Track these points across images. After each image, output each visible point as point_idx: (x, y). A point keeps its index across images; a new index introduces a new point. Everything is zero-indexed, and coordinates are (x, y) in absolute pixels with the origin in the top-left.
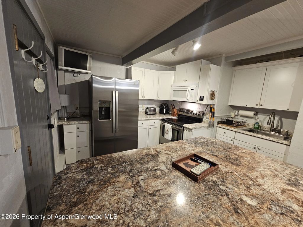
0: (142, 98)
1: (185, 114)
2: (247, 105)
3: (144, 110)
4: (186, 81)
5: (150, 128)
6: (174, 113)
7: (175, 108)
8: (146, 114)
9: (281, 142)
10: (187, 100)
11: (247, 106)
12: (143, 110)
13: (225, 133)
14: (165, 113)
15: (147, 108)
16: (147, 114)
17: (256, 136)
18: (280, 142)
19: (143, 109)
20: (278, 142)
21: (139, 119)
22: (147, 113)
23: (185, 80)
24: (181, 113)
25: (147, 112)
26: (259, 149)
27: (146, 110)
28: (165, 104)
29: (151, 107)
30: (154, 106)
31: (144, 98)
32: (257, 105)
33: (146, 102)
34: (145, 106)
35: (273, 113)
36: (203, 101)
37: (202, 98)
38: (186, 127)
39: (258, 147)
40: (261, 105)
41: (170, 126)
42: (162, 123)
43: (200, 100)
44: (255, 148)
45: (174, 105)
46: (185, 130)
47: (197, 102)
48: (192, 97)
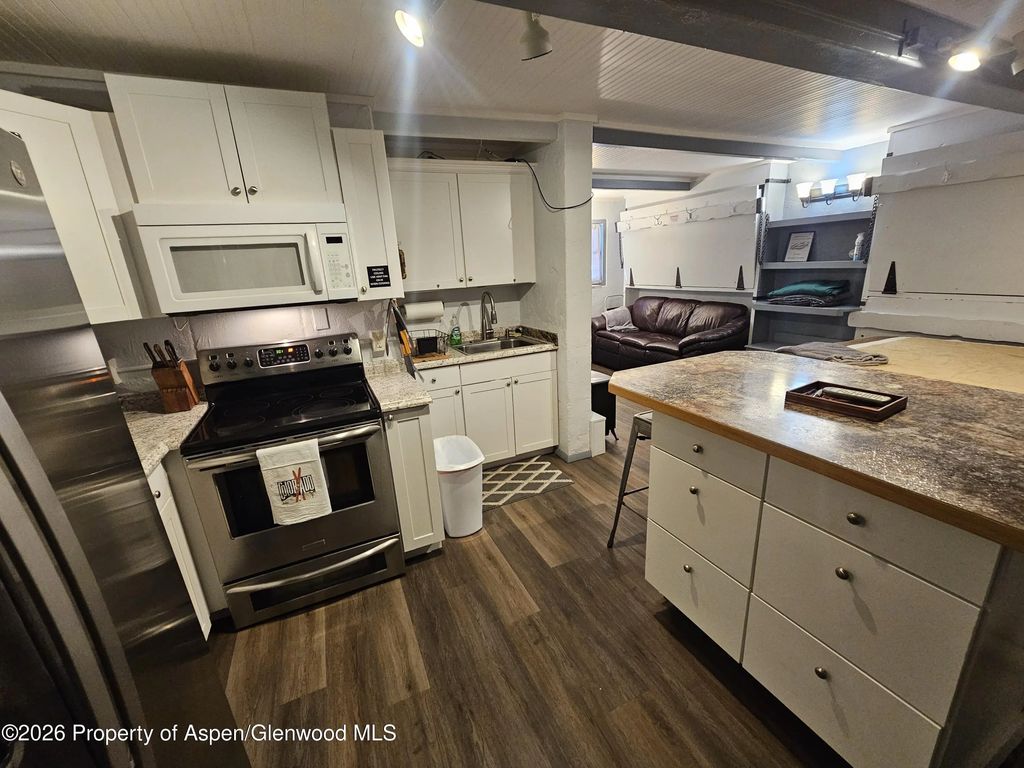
2: (438, 286)
4: (253, 191)
6: (187, 391)
7: (176, 359)
10: (318, 292)
11: (439, 288)
13: (434, 381)
17: (506, 355)
23: (243, 190)
24: (227, 377)
26: (516, 382)
32: (461, 281)
35: (486, 294)
36: (389, 285)
37: (379, 275)
38: (401, 406)
39: (514, 379)
40: (470, 280)
41: (309, 448)
42: (202, 470)
43: (371, 286)
44: (508, 385)
45: (167, 343)
46: (395, 423)
47: (362, 298)
48: (340, 274)
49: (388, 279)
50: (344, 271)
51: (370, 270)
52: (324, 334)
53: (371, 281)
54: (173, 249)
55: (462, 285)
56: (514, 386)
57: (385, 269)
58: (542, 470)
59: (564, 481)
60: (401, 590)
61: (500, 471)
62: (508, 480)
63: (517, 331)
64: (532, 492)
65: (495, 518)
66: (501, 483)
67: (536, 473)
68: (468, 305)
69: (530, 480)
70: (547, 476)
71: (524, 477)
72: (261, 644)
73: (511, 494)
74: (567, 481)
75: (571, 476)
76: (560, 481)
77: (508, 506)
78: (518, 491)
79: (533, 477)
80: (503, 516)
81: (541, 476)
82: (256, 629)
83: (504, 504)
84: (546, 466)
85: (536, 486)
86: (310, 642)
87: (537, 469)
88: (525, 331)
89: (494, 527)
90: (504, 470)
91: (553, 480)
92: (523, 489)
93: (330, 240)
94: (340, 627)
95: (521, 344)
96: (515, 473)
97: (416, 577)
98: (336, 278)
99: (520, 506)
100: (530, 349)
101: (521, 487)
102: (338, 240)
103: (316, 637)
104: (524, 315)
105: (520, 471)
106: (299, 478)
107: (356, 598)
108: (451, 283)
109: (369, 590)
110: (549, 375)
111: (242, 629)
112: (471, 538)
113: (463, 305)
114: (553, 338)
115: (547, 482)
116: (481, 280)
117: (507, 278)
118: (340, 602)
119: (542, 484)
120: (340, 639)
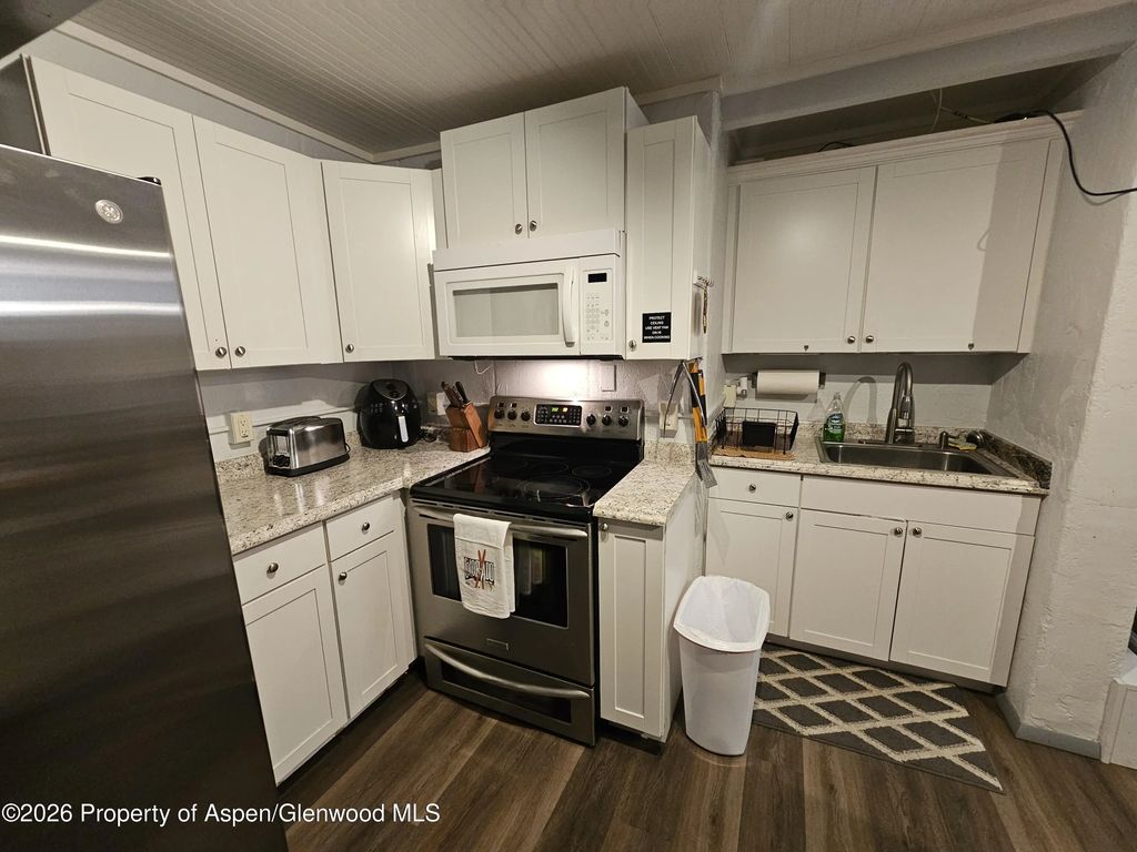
0: (223, 364)
1: (533, 427)
2: (806, 347)
3: (254, 449)
4: (533, 227)
5: (342, 578)
6: (469, 433)
7: (466, 401)
8: (270, 471)
9: (1010, 488)
10: (570, 344)
11: (808, 351)
12: (244, 451)
13: (753, 488)
14: (405, 438)
15: (277, 430)
16: (288, 474)
17: (901, 479)
18: (1002, 487)
19: (239, 439)
20: (996, 488)
21: (236, 544)
22: (277, 467)
23: (525, 226)
24: (503, 426)
25: (284, 460)
26: (916, 533)
27: (263, 447)
28: (392, 387)
29: (304, 421)
30: (318, 408)
31: (239, 363)
32: (851, 341)
33: (251, 390)
34: (254, 422)
35: (906, 367)
36: (669, 340)
37: (657, 326)
38: (619, 515)
39: (912, 526)
40: (869, 341)
41: (497, 530)
42: (421, 515)
43: (644, 341)
44: (897, 533)
45: (457, 384)
46: (611, 536)
47: (630, 355)
48: (598, 322)
49: (668, 332)
50: (603, 318)
51: (646, 317)
52: (609, 396)
53: (646, 333)
54: (456, 293)
55: (852, 349)
56: (911, 538)
57: (667, 317)
58: (938, 718)
59: (978, 773)
60: (572, 768)
61: (847, 672)
62: (851, 698)
63: (971, 438)
64: (884, 749)
65: (777, 752)
66: (834, 696)
67: (920, 716)
68: (872, 381)
69: (896, 723)
70: (941, 737)
71: (889, 710)
72: (430, 717)
73: (838, 726)
74: (987, 777)
75: (1005, 773)
76: (969, 767)
77: (818, 747)
78: (856, 729)
79: (908, 720)
80: (794, 759)
81: (926, 730)
82: (441, 697)
83: (811, 737)
84: (954, 715)
85: (901, 743)
86: (455, 753)
87: (926, 710)
88: (987, 442)
89: (765, 767)
90: (854, 674)
91: (950, 753)
92: (868, 732)
93: (594, 278)
94: (488, 762)
95: (966, 465)
96: (874, 692)
97: (602, 763)
98: (593, 328)
99: (838, 759)
100: (978, 480)
101: (868, 725)
102: (601, 278)
103: (463, 751)
104: (996, 413)
105: (887, 693)
106: (483, 561)
107: (528, 734)
108: (830, 343)
109: (546, 736)
110: (1011, 541)
111: (433, 690)
112: (713, 762)
113: (862, 381)
114: (1039, 471)
115: (931, 751)
116: (890, 342)
117: (955, 341)
118: (512, 728)
119: (920, 747)
120: (475, 776)
